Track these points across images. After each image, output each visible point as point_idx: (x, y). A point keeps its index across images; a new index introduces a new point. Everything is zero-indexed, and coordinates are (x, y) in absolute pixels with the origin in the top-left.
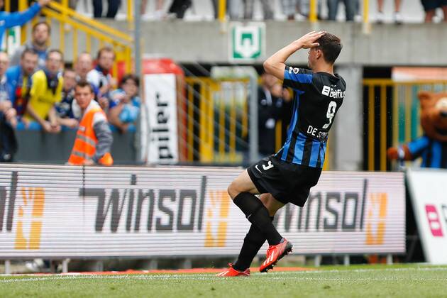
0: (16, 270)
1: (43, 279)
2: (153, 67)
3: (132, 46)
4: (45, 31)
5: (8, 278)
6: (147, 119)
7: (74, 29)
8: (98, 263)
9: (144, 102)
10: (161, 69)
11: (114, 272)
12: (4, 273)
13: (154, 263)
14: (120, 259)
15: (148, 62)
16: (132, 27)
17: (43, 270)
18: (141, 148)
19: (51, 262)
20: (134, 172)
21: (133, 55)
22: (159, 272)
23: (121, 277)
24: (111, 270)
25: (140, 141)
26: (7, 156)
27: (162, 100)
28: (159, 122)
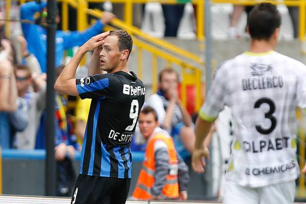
3: (203, 68)
6: (220, 149)
21: (204, 78)
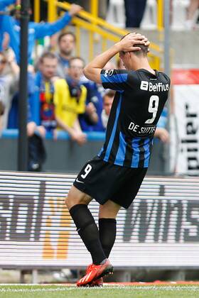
0: (43, 280)
1: (70, 289)
2: (182, 77)
3: (162, 56)
4: (71, 42)
5: (35, 287)
6: (176, 130)
7: (104, 38)
8: (126, 274)
9: (173, 113)
10: (190, 80)
11: (141, 283)
12: (32, 283)
13: (182, 275)
14: (148, 270)
15: (177, 72)
16: (162, 37)
17: (71, 280)
18: (169, 158)
19: (78, 272)
20: (163, 183)
22: (187, 283)
23: (148, 288)
24: (138, 281)
25: (168, 151)
26: (35, 166)
27: (191, 111)
28: (188, 133)
